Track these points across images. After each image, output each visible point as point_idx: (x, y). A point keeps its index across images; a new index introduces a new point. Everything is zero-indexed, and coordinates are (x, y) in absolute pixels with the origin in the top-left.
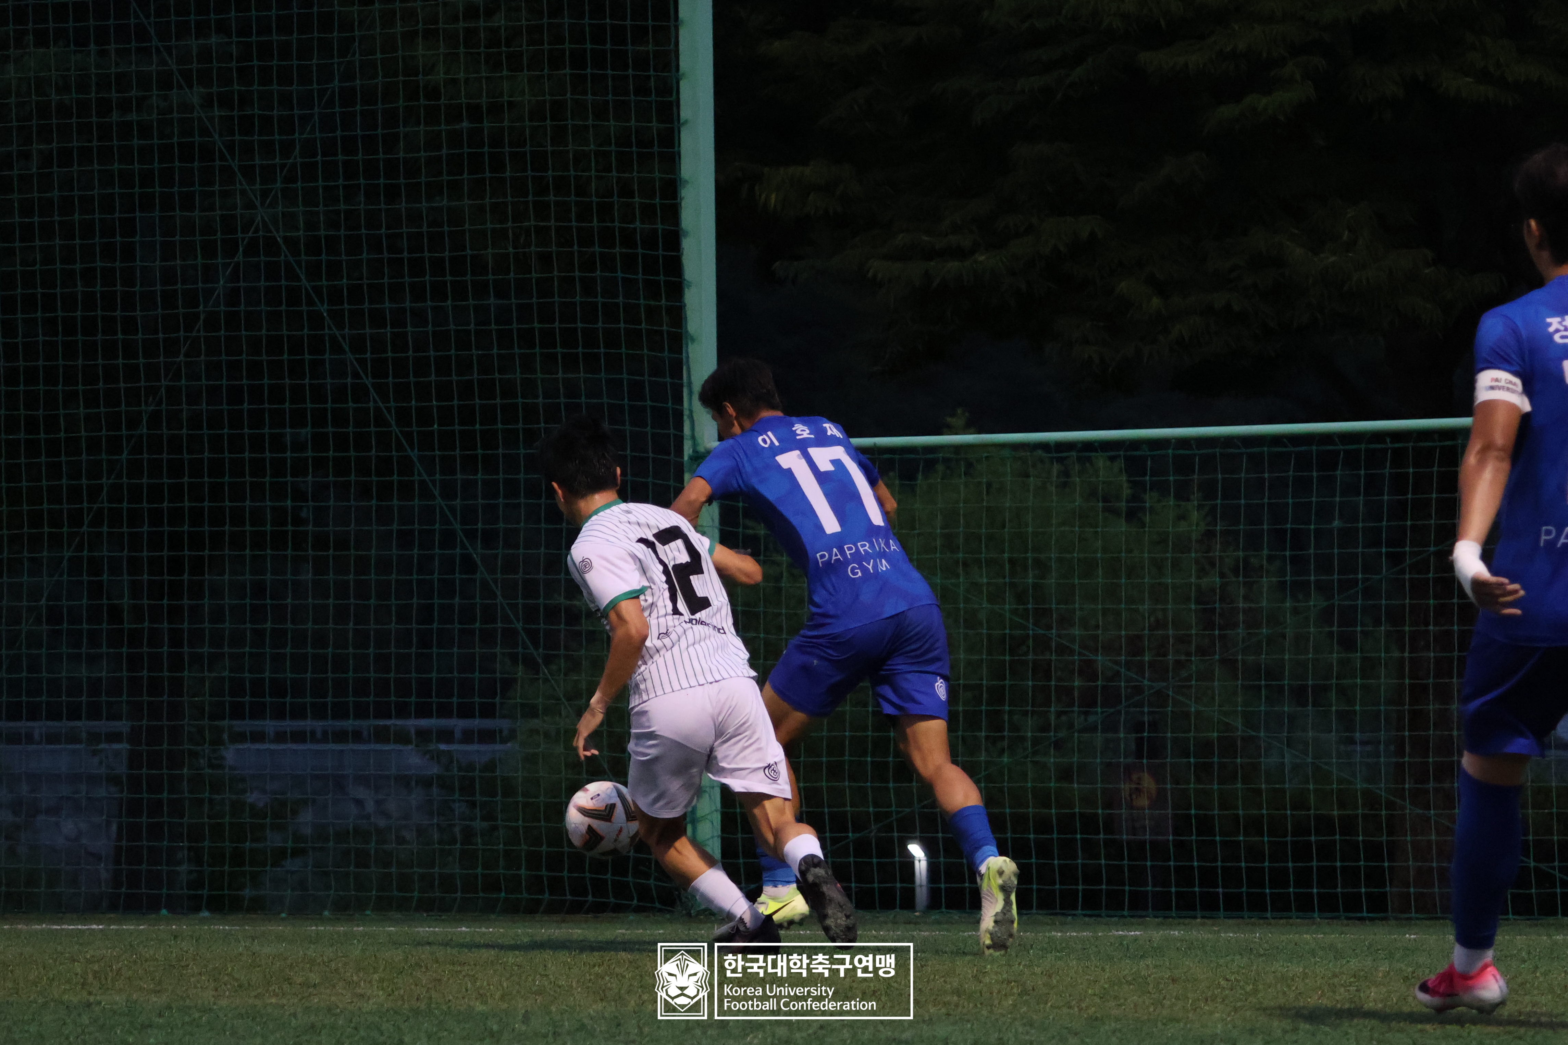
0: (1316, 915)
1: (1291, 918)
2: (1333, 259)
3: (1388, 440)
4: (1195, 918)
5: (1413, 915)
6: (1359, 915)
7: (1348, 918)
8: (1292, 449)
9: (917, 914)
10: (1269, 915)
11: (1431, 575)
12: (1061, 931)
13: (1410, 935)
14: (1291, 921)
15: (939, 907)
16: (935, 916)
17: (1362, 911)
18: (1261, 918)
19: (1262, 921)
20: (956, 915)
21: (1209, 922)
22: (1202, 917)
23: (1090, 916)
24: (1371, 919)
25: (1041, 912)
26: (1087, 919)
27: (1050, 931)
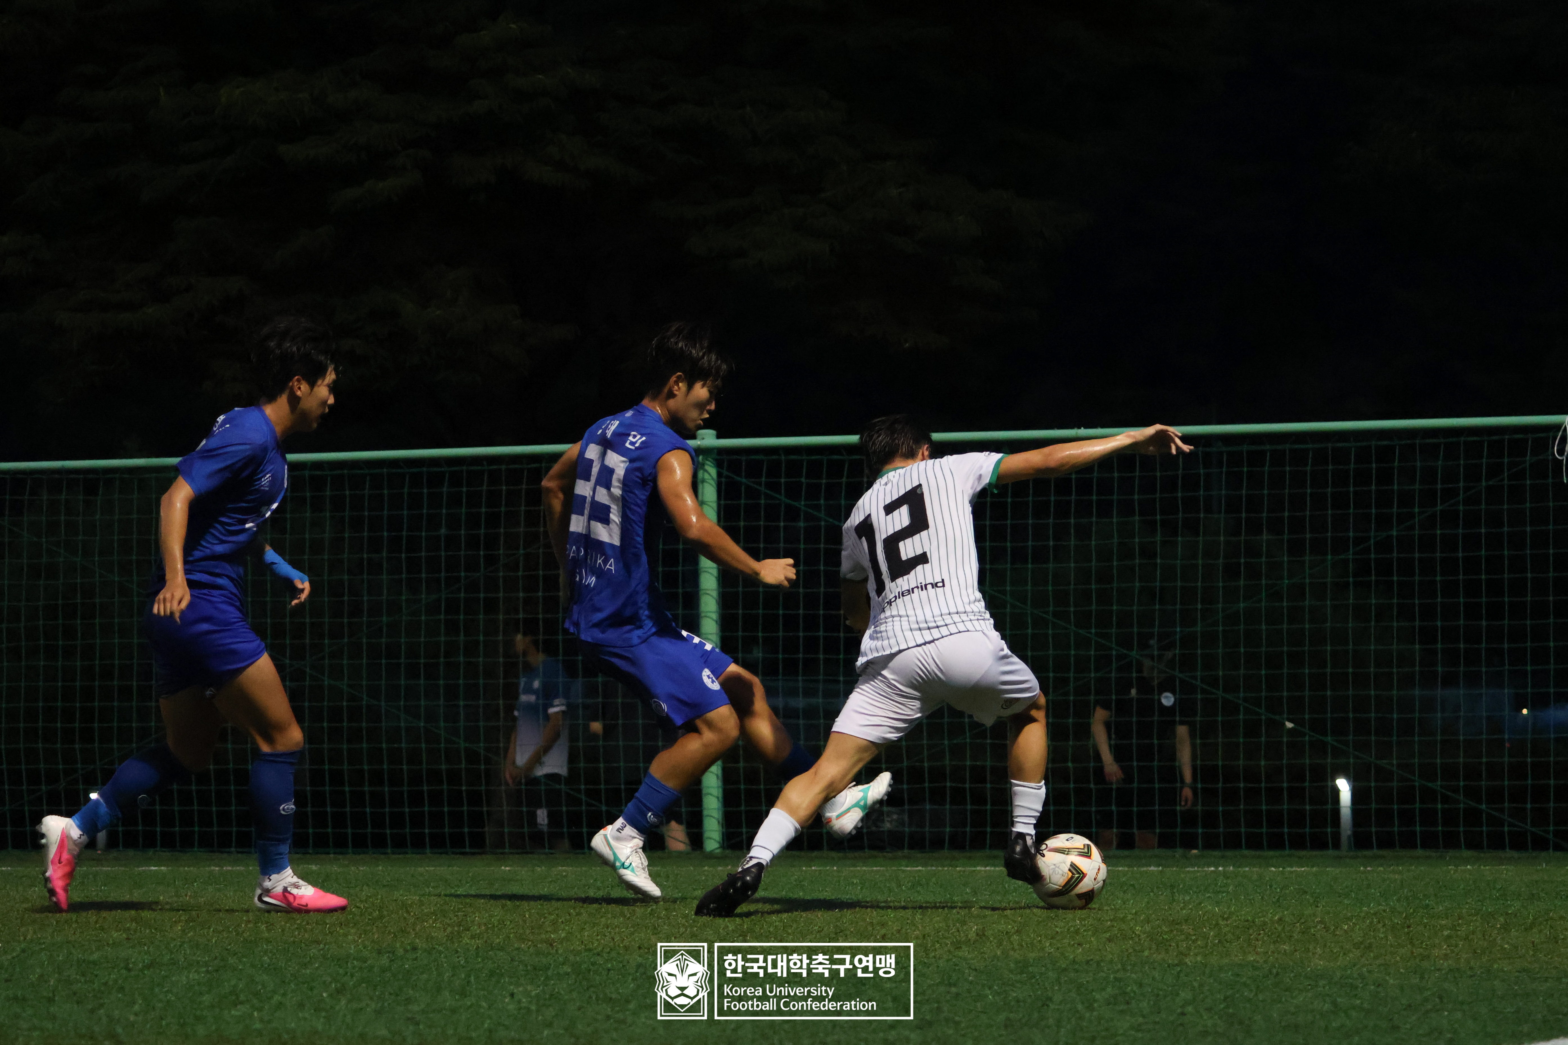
0: (428, 851)
1: (407, 853)
2: (438, 312)
3: (485, 463)
4: (328, 853)
5: (507, 850)
6: (463, 850)
7: (453, 853)
8: (408, 471)
9: (99, 852)
10: (389, 851)
11: (520, 573)
12: (219, 866)
13: (506, 867)
14: (407, 856)
15: (117, 846)
16: (114, 854)
17: (465, 847)
18: (382, 854)
19: (382, 856)
20: (131, 853)
21: (340, 857)
22: (335, 853)
23: (242, 853)
24: (473, 854)
25: (201, 850)
26: (240, 855)
27: (209, 866)
